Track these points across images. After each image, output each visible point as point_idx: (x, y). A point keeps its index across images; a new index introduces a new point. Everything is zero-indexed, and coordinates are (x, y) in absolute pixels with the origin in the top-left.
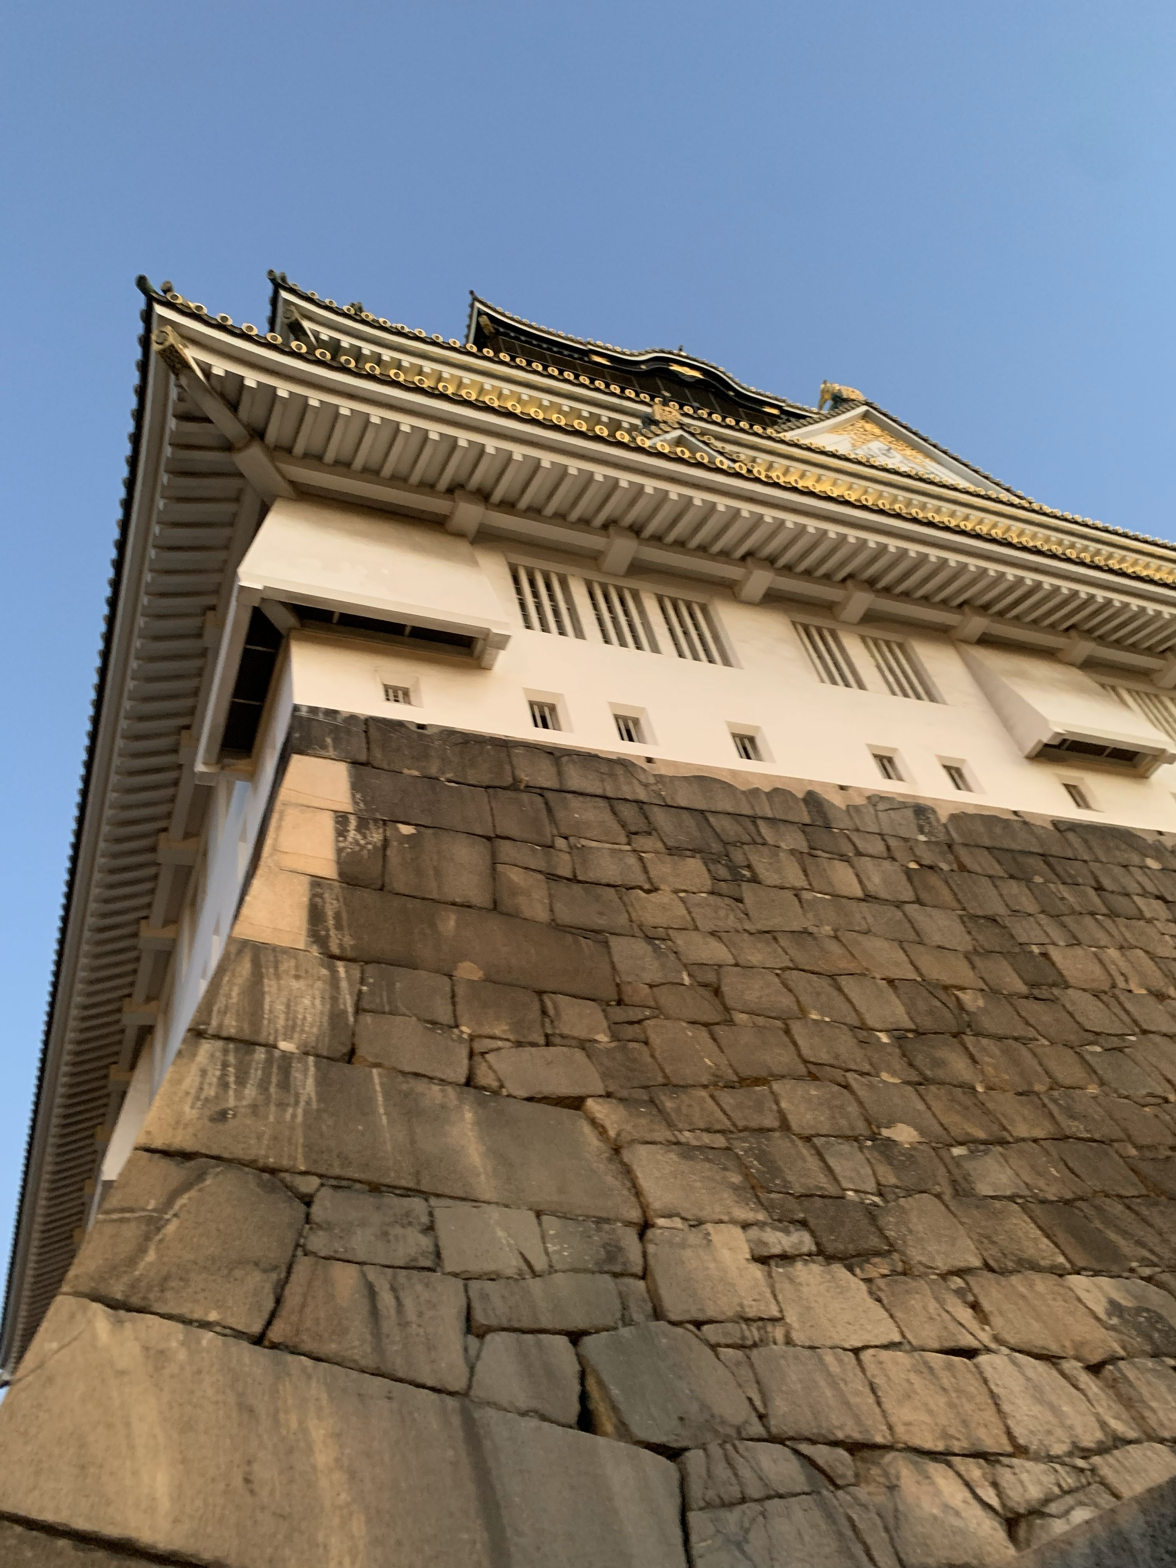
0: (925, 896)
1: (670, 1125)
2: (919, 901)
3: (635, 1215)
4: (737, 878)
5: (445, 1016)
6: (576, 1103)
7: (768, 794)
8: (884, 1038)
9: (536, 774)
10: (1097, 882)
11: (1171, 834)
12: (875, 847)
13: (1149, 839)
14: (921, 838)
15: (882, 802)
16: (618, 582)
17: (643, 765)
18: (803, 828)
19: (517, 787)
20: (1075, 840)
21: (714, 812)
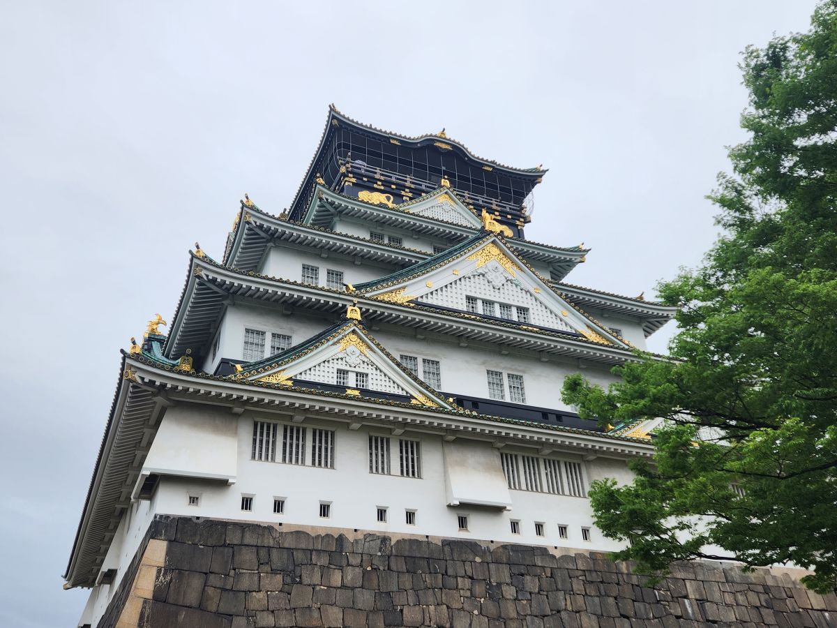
0: (366, 585)
2: (362, 587)
4: (294, 582)
7: (323, 538)
9: (233, 538)
10: (446, 572)
11: (498, 542)
12: (355, 560)
13: (484, 546)
14: (379, 554)
15: (370, 536)
16: (298, 425)
17: (277, 527)
18: (330, 553)
19: (224, 545)
20: (447, 549)
21: (297, 549)
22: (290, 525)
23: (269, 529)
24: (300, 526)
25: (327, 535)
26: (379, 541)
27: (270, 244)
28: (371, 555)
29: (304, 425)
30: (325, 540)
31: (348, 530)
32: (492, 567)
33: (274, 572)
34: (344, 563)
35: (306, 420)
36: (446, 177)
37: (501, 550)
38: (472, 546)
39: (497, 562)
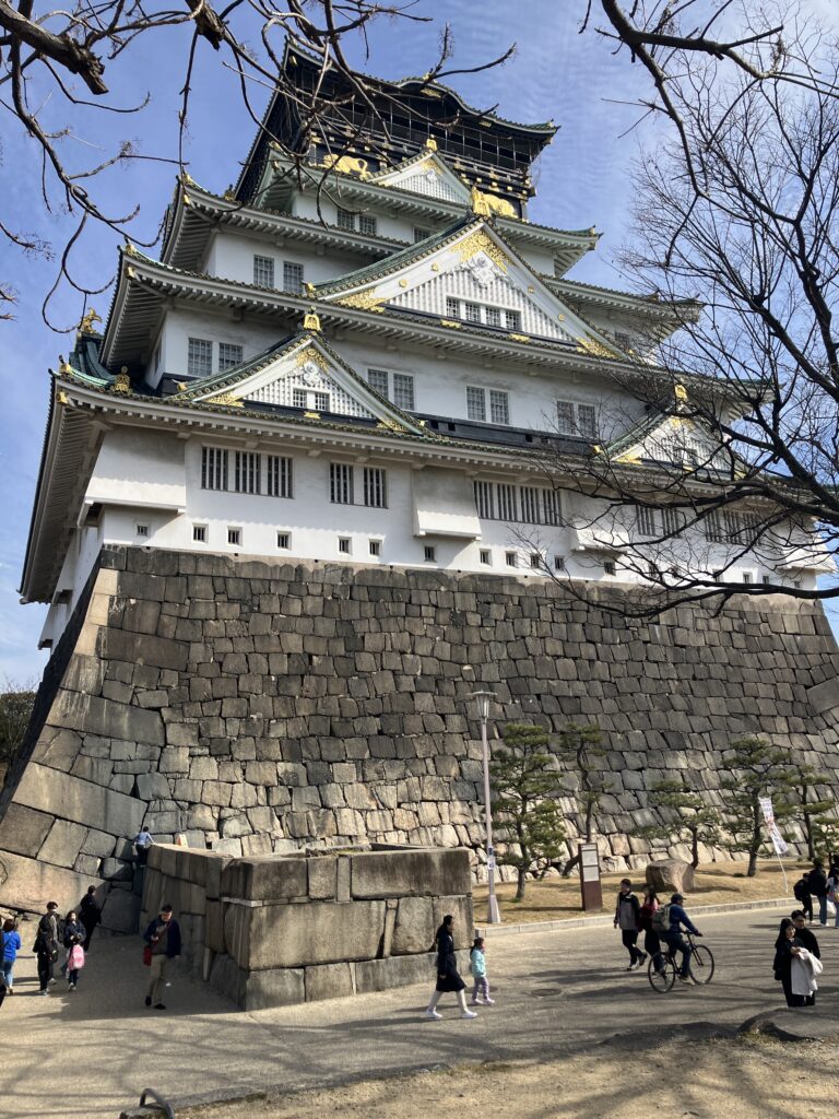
0: (326, 613)
1: (184, 716)
2: (323, 616)
3: (162, 744)
4: (252, 611)
5: (128, 680)
6: (158, 710)
7: (281, 568)
8: (273, 678)
9: (186, 568)
10: (410, 600)
11: (465, 572)
12: (316, 590)
13: (450, 575)
14: (340, 584)
15: (330, 567)
16: (252, 451)
17: (233, 558)
18: (290, 584)
19: (178, 575)
20: (411, 579)
21: (255, 579)
22: (246, 556)
23: (224, 559)
24: (256, 556)
25: (285, 565)
26: (340, 572)
27: (215, 230)
28: (333, 585)
29: (259, 452)
30: (283, 570)
31: (308, 560)
32: (458, 595)
33: (230, 601)
34: (304, 592)
35: (260, 446)
36: (433, 136)
37: (468, 579)
38: (438, 576)
39: (463, 591)
